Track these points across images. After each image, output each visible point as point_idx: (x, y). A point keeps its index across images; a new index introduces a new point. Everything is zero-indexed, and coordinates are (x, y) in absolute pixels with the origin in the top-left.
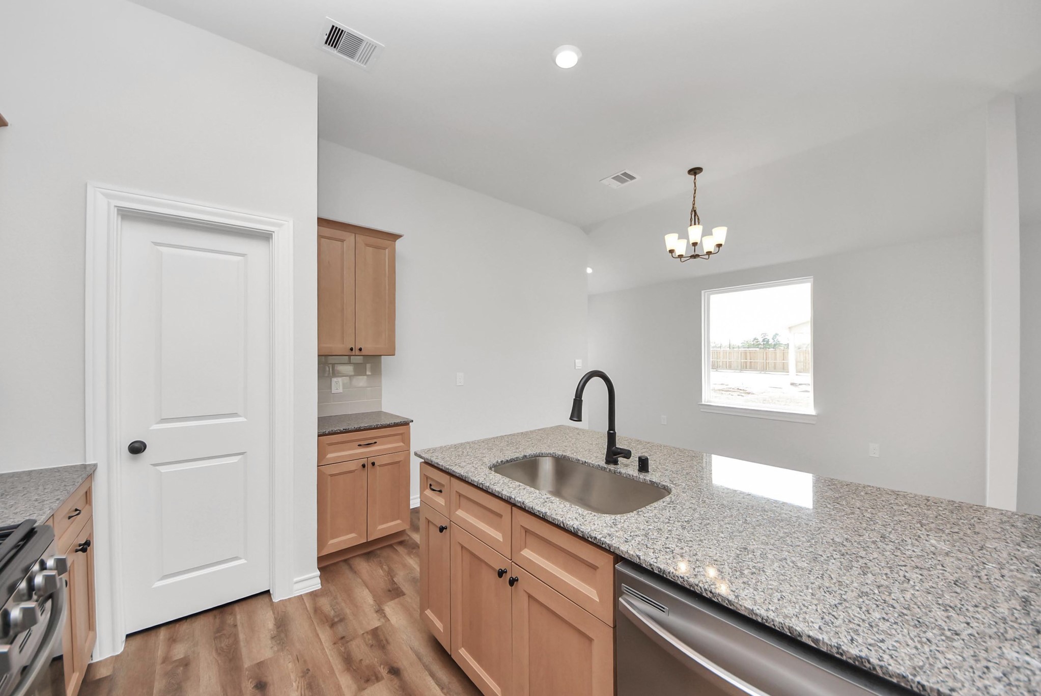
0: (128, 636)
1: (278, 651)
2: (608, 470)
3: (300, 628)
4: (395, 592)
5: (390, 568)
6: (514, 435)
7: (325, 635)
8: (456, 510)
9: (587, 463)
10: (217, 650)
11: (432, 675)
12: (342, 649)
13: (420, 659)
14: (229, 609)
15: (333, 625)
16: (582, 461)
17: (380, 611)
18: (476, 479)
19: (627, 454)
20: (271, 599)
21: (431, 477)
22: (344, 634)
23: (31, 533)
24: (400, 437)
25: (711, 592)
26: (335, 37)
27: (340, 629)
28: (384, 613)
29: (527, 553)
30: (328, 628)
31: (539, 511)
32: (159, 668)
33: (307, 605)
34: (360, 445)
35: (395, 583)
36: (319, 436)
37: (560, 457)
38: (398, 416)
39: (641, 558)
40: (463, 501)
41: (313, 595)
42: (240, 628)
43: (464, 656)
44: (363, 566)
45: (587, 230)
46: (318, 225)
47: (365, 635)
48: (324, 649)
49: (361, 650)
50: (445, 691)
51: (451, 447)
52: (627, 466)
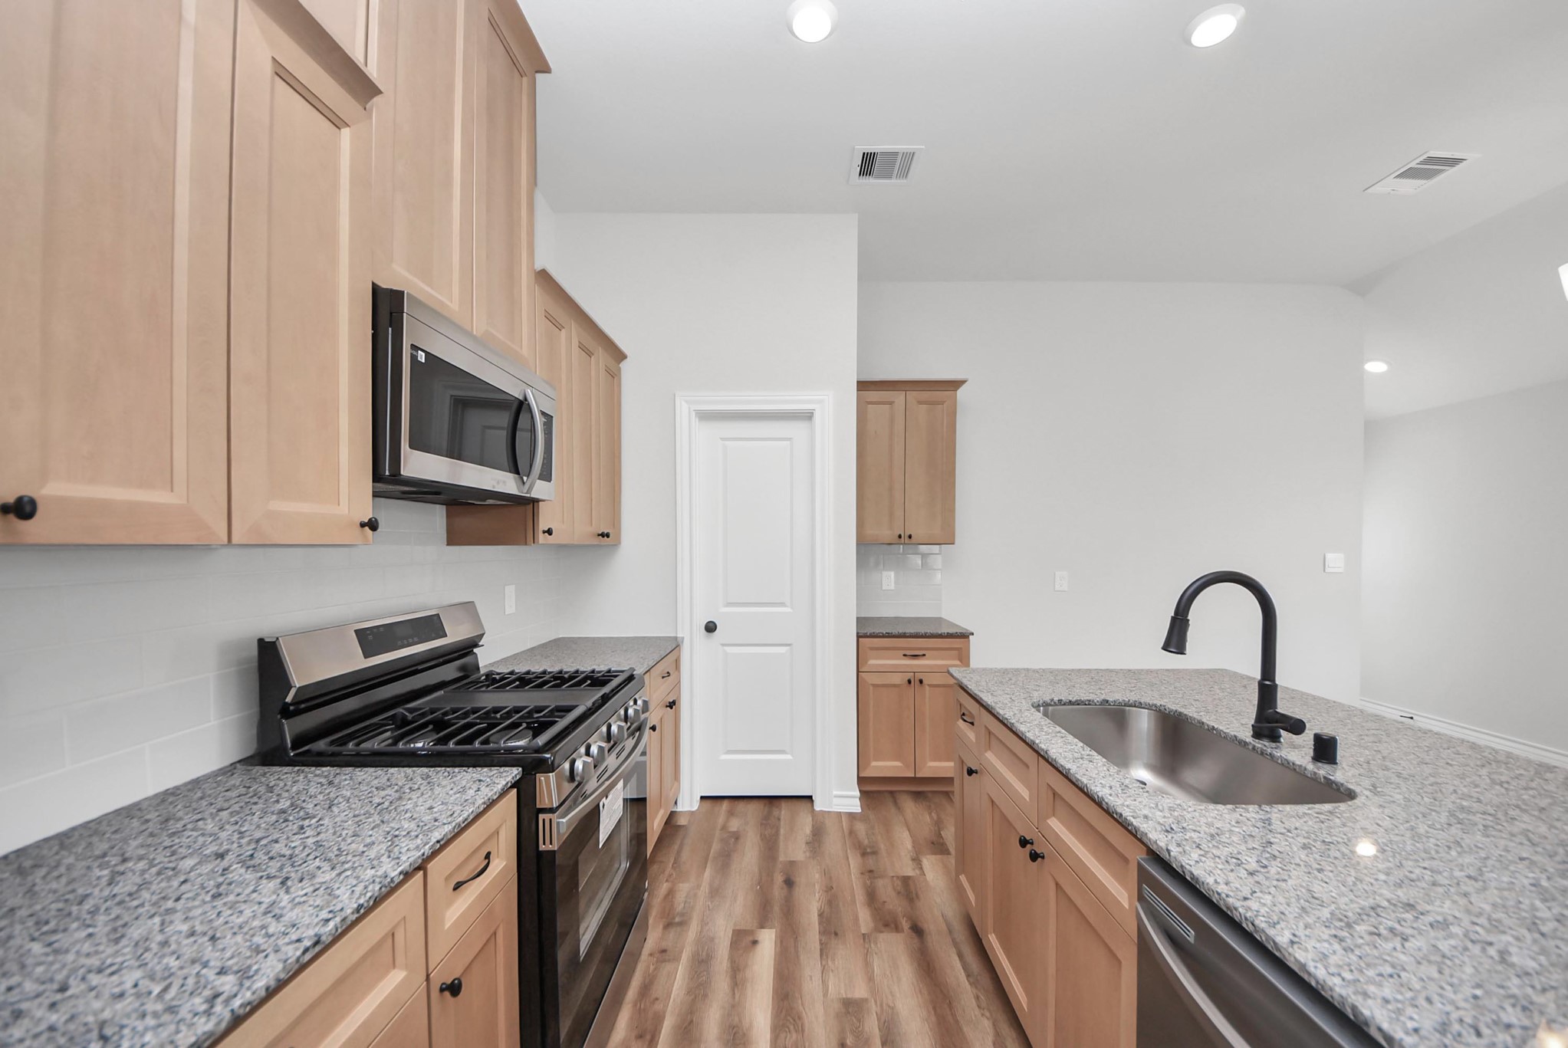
0: (702, 798)
1: (810, 857)
2: (1250, 747)
3: (834, 843)
4: (938, 847)
5: (939, 818)
6: (1111, 671)
7: (854, 862)
8: (986, 751)
9: (1216, 729)
10: (761, 835)
11: (960, 956)
12: (868, 882)
13: (950, 932)
14: (776, 802)
15: (864, 854)
16: (1208, 725)
17: (917, 861)
18: (1001, 712)
19: (1297, 727)
20: (813, 806)
21: (967, 706)
22: (873, 868)
23: (631, 678)
24: (956, 652)
25: (1253, 924)
26: (868, 164)
27: (871, 862)
28: (921, 865)
29: (1054, 824)
30: (859, 855)
31: (1062, 766)
32: (718, 833)
33: (844, 824)
34: (904, 655)
35: (942, 837)
36: (859, 637)
37: (1172, 713)
38: (960, 627)
39: (1172, 854)
40: (994, 742)
41: (852, 816)
42: (782, 823)
43: (993, 941)
44: (910, 806)
45: (1361, 286)
46: (858, 390)
47: (895, 878)
48: (851, 874)
49: (887, 891)
50: (971, 980)
51: (999, 671)
52: (1294, 747)
